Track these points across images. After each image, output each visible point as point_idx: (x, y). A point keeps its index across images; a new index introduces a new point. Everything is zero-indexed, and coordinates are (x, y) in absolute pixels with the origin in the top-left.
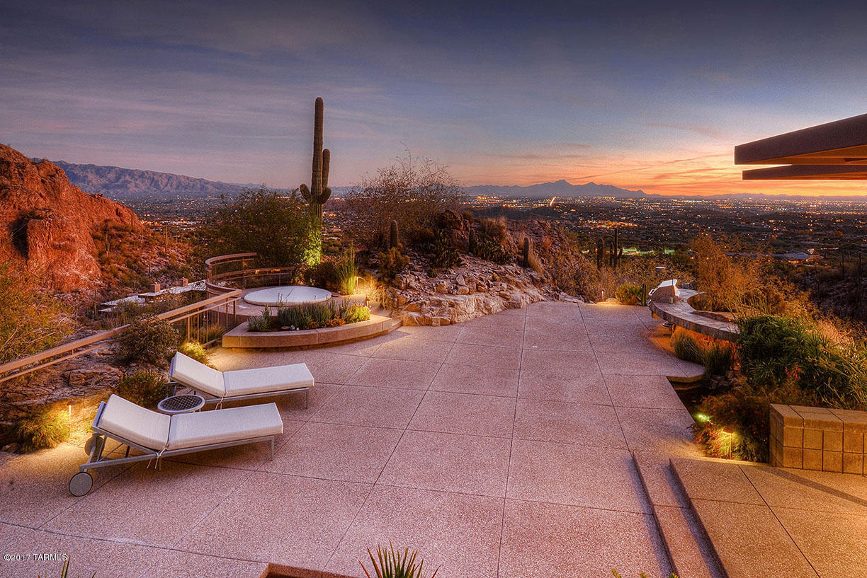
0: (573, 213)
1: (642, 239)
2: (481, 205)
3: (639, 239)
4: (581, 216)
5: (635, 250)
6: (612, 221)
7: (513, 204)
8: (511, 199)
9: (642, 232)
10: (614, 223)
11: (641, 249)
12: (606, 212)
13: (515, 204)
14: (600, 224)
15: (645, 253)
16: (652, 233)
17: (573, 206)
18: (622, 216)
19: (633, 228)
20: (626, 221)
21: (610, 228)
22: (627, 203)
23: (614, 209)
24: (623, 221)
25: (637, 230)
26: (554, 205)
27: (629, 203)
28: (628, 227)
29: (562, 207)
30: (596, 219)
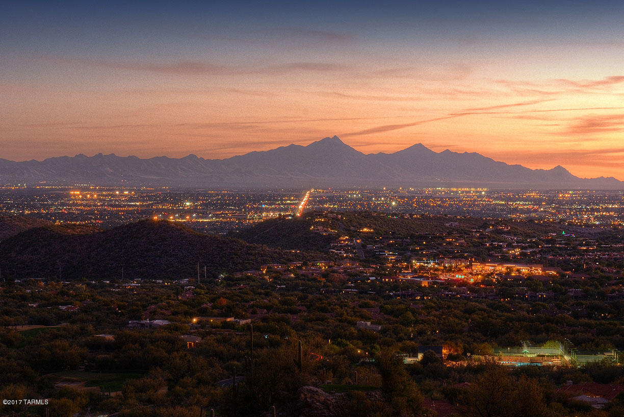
0: (367, 238)
1: (576, 316)
2: (82, 216)
3: (568, 315)
4: (390, 247)
5: (559, 351)
6: (483, 261)
7: (183, 212)
8: (176, 197)
9: (572, 292)
10: (489, 268)
11: (577, 345)
12: (463, 233)
13: (189, 212)
14: (450, 270)
15: (592, 359)
16: (602, 296)
17: (367, 216)
18: (510, 246)
19: (545, 280)
20: (524, 259)
21: (476, 284)
22: (520, 205)
23: (485, 225)
24: (515, 260)
25: (557, 289)
26: (310, 215)
27: (528, 206)
28: (530, 278)
29: (334, 220)
30: (434, 257)
